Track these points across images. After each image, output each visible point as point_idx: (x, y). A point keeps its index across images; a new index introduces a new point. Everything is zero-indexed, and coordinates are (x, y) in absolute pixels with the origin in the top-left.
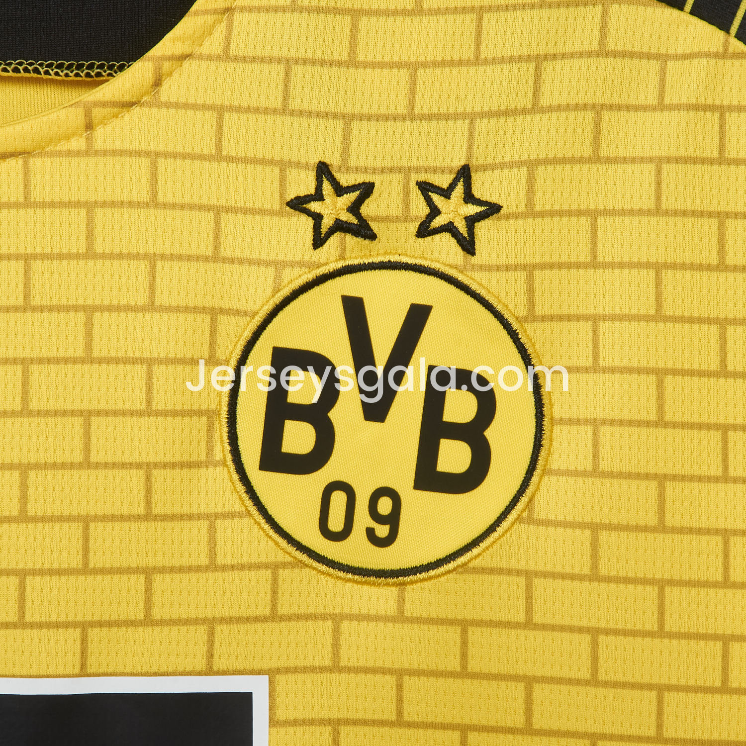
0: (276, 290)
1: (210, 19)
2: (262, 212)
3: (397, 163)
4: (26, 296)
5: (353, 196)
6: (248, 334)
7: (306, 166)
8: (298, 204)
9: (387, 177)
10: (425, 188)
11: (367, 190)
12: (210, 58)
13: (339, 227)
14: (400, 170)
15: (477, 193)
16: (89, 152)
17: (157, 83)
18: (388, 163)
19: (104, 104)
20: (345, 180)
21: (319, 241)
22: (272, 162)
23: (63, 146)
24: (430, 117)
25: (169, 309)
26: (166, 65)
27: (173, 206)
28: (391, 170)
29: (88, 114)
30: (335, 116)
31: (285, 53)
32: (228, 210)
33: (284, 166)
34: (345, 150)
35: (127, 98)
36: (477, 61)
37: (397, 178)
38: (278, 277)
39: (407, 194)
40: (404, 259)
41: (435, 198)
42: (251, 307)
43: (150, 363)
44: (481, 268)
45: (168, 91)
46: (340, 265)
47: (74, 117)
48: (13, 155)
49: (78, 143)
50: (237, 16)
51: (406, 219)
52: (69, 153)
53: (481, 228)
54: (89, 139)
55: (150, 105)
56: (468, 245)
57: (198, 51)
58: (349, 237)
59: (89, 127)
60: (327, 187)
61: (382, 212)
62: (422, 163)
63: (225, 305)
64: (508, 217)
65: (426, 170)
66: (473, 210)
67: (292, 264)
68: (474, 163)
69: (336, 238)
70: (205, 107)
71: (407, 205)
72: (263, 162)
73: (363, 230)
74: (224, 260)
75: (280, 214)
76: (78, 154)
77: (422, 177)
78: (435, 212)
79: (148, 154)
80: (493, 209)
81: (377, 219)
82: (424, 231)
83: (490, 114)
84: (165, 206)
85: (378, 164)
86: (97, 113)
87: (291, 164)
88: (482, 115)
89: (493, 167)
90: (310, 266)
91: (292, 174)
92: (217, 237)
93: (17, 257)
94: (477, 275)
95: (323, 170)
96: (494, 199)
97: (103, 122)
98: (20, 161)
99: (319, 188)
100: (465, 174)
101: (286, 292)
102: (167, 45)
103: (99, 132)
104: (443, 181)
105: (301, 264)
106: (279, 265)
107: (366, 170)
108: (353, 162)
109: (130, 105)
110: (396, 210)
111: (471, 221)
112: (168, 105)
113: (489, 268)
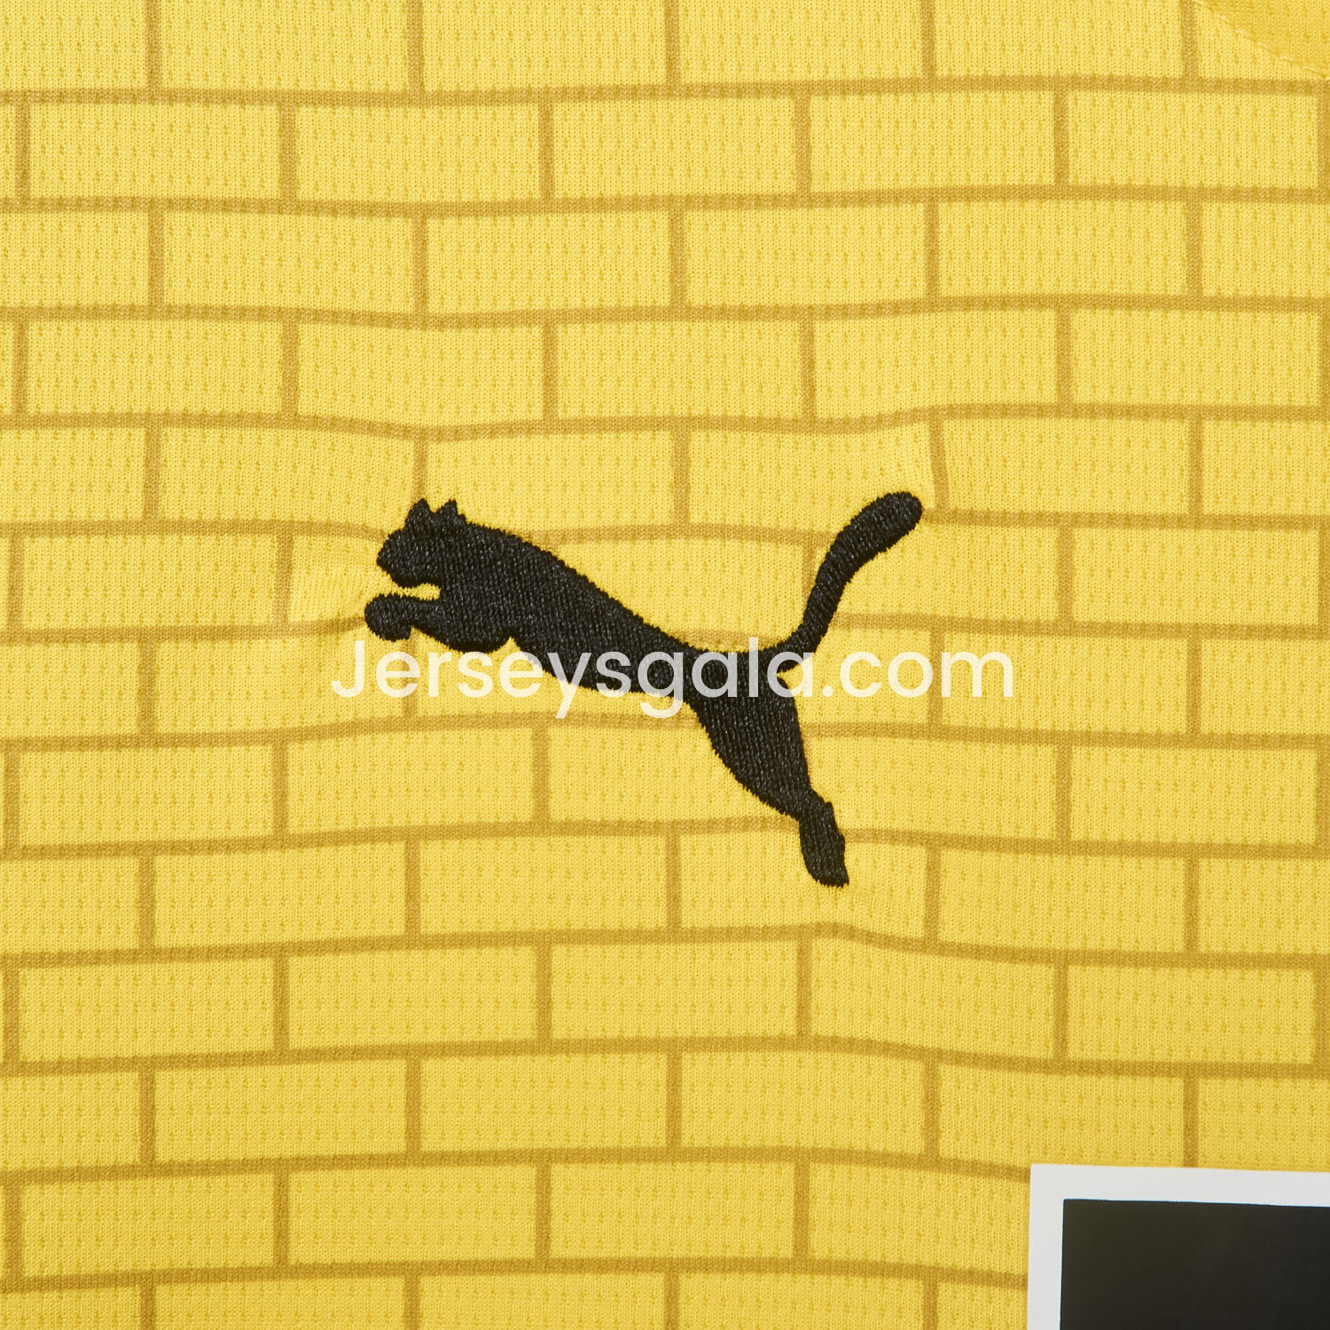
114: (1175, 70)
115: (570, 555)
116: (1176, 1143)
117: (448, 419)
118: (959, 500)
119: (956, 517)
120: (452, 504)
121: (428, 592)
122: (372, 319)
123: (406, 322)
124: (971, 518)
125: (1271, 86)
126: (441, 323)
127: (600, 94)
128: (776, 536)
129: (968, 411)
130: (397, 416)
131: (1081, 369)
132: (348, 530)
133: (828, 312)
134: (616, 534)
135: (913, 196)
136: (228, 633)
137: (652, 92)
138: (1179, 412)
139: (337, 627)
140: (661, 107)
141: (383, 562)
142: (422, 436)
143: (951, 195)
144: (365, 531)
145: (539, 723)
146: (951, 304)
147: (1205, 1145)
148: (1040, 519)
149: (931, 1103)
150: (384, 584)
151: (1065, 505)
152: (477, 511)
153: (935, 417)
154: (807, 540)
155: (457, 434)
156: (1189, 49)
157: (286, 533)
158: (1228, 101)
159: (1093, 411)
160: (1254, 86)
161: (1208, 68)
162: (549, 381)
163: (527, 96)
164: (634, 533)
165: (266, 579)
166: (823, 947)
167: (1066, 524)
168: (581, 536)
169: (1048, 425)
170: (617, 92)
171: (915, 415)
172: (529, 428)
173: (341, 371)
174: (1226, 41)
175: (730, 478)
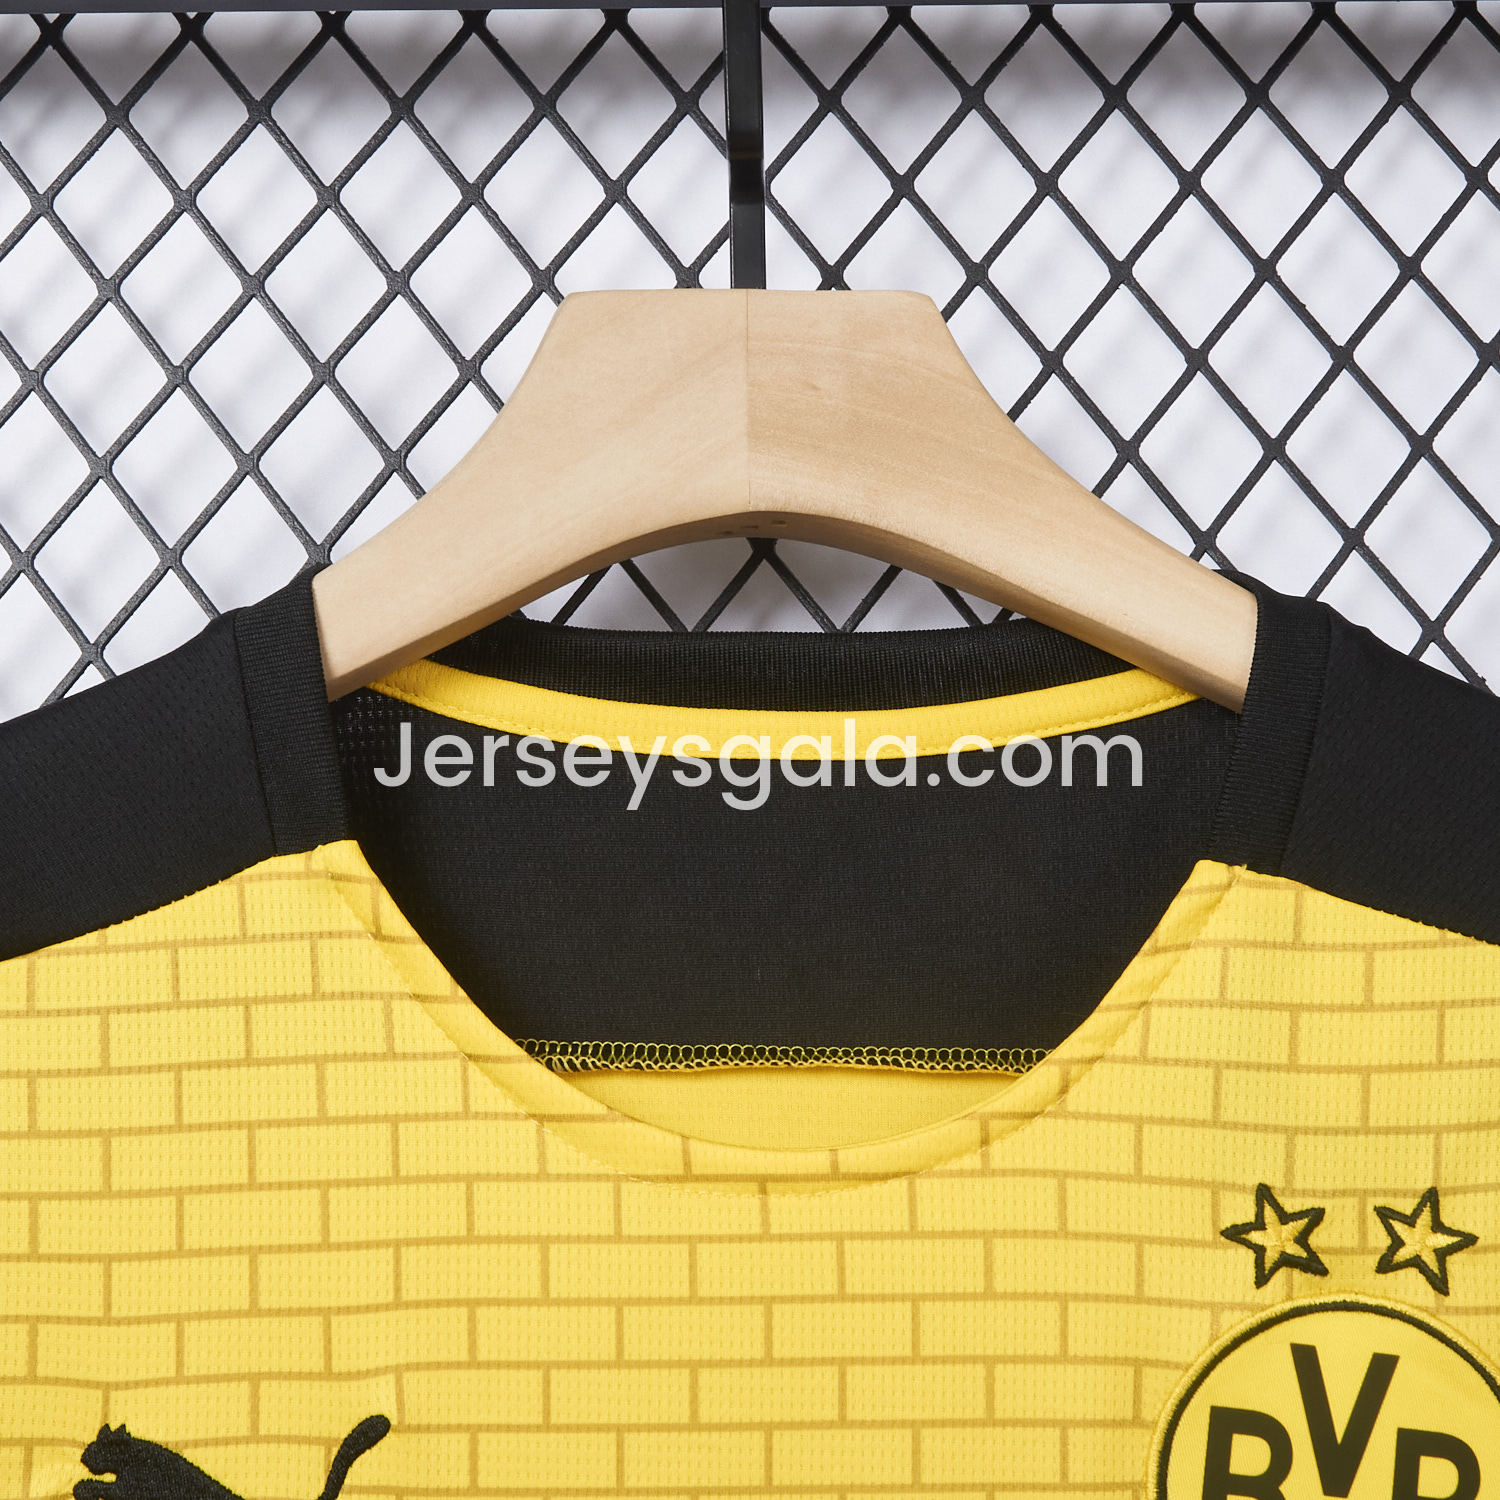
0: (1213, 1338)
1: (1124, 1015)
2: (1192, 1243)
3: (1349, 1185)
4: (915, 1345)
5: (1302, 1223)
6: (1179, 1391)
7: (1243, 1189)
8: (1236, 1234)
9: (1339, 1201)
10: (1385, 1214)
11: (1316, 1216)
12: (1125, 1060)
13: (1286, 1261)
14: (1353, 1193)
15: (1447, 1219)
16: (985, 1172)
17: (1064, 1090)
18: (1340, 1185)
19: (1003, 1116)
20: (1290, 1205)
21: (1262, 1279)
22: (1202, 1184)
23: (955, 1165)
24: (1388, 1131)
25: (1085, 1360)
26: (1074, 1070)
27: (1087, 1236)
28: (1344, 1193)
29: (984, 1128)
30: (1276, 1129)
31: (1213, 1055)
32: (1152, 1240)
33: (1216, 1188)
34: (1289, 1172)
35: (1029, 1109)
36: (1441, 1065)
37: (1352, 1203)
38: (1215, 1322)
39: (1363, 1221)
40: (1363, 1299)
41: (1398, 1226)
42: (1182, 1359)
43: (1064, 1425)
44: (1457, 1311)
45: (1075, 1100)
46: (1288, 1306)
47: (971, 1131)
48: (896, 1175)
49: (972, 1161)
50: (1155, 1011)
51: (1363, 1250)
52: (961, 1173)
53: (1455, 1262)
54: (985, 1157)
55: (1055, 1115)
56: (1440, 1284)
57: (1110, 1052)
58: (1297, 1273)
59: (985, 1141)
60: (1269, 1212)
61: (1335, 1243)
62: (1380, 1185)
63: (1151, 1355)
64: (1486, 1249)
65: (1385, 1193)
66: (1444, 1240)
67: (1233, 1307)
68: (1442, 1186)
69: (1282, 1273)
70: (1121, 1118)
71: (1363, 1234)
72: (1192, 1183)
73: (1313, 1265)
74: (1149, 1301)
75: (1214, 1245)
76: (972, 1173)
77: (1381, 1202)
78: (1397, 1243)
79: (1054, 1173)
80: (1468, 1241)
81: (1329, 1251)
82: (1386, 1265)
83: (1460, 1128)
84: (1076, 1236)
85: (1329, 1186)
86: (995, 1125)
87: (1224, 1186)
88: (1449, 1129)
89: (1464, 1190)
90: (1254, 1308)
91: (1227, 1198)
92: (1140, 1273)
93: (903, 1298)
94: (1453, 1320)
95: (1264, 1194)
96: (1468, 1229)
97: (1000, 1136)
98: (904, 1182)
99: (1260, 1215)
100: (1431, 1198)
101: (1225, 1340)
102: (1074, 1045)
103: (996, 1148)
104: (1407, 1206)
105: (1243, 1307)
106: (1216, 1308)
107: (1314, 1194)
108: (1299, 1184)
109: (1031, 1116)
110: (1351, 1240)
111: (1442, 1254)
112: (1076, 1116)
113: (1465, 1311)
114: (534, 1169)
115: (189, 1455)
117: (122, 1377)
118: (411, 1419)
119: (409, 1429)
120: (123, 1426)
121: (109, 1478)
122: (80, 1321)
123: (99, 1322)
124: (418, 1429)
125: (588, 1177)
126: (119, 1322)
127: (210, 1189)
128: (309, 1441)
129: (417, 1367)
130: (92, 1376)
131: (482, 1341)
132: (62, 1442)
133: (339, 1311)
134: (217, 1442)
135: (386, 1244)
137: (240, 1187)
138: (536, 1365)
139: (56, 1498)
140: (246, 1195)
141: (85, 1460)
142: (107, 1387)
143: (409, 1242)
144: (74, 1443)
146: (408, 1305)
148: (459, 1428)
150: (84, 1473)
151: (474, 1420)
152: (138, 1430)
153: (399, 1371)
154: (327, 1442)
155: (127, 1385)
156: (542, 1157)
157: (29, 1445)
158: (564, 1186)
159: (488, 1365)
160: (578, 1178)
161: (552, 1168)
162: (179, 1353)
163: (169, 1191)
164: (226, 1442)
165: (18, 1471)
167: (474, 1430)
168: (196, 1444)
169: (462, 1374)
170: (220, 1188)
171: (386, 1370)
172: (167, 1382)
173: (61, 1351)
174: (562, 1152)
175: (283, 1408)
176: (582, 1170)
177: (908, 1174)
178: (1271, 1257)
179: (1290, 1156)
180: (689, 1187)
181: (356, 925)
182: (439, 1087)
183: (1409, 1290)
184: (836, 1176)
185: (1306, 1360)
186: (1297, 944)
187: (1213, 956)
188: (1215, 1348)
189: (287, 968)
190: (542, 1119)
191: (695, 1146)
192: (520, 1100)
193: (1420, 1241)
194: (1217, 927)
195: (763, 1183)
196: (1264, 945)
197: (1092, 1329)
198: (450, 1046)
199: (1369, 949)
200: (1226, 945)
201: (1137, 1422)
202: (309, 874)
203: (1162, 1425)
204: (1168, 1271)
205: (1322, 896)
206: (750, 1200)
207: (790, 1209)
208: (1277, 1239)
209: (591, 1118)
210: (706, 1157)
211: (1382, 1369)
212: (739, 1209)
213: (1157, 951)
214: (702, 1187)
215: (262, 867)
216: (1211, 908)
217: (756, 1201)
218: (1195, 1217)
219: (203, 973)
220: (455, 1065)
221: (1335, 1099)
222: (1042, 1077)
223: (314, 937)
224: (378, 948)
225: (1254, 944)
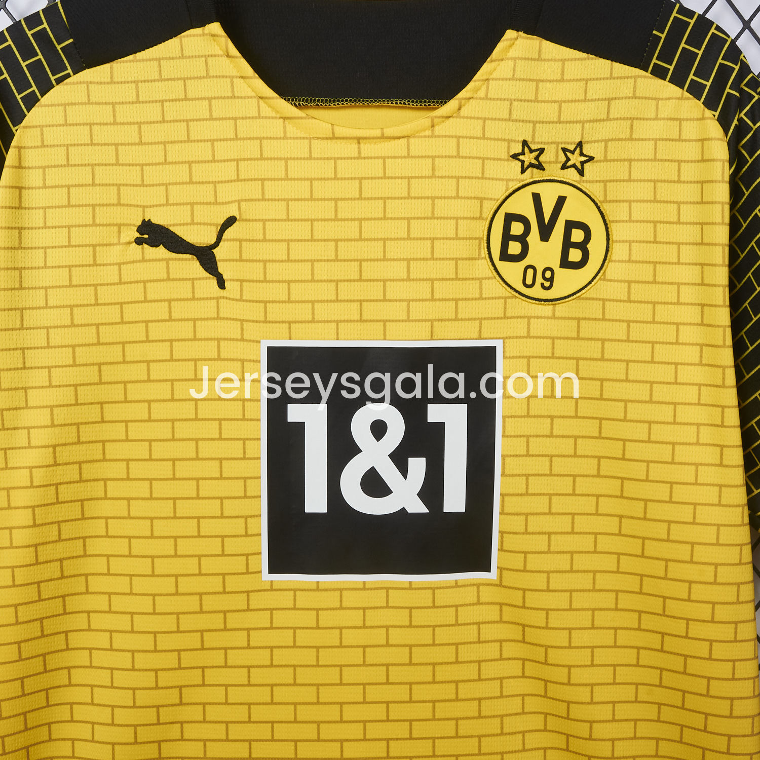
0: (506, 190)
1: (480, 83)
2: (501, 160)
3: (553, 140)
4: (409, 193)
5: (536, 153)
6: (495, 208)
7: (518, 142)
8: (515, 157)
9: (550, 146)
10: (565, 150)
11: (542, 151)
12: (480, 99)
13: (531, 165)
14: (555, 143)
15: (585, 152)
16: (433, 136)
17: (460, 109)
18: (550, 140)
19: (439, 117)
20: (533, 147)
21: (523, 171)
22: (505, 140)
23: (423, 134)
24: (567, 122)
25: (465, 198)
26: (463, 102)
27: (466, 157)
28: (551, 143)
29: (433, 121)
30: (530, 122)
31: (510, 97)
32: (488, 159)
33: (509, 141)
34: (534, 135)
35: (448, 115)
36: (585, 100)
37: (554, 146)
38: (507, 185)
39: (557, 152)
40: (556, 178)
41: (568, 154)
42: (496, 197)
43: (457, 219)
44: (587, 182)
45: (464, 112)
46: (531, 180)
47: (428, 122)
48: (403, 137)
49: (428, 133)
50: (491, 82)
51: (557, 162)
52: (425, 137)
53: (586, 166)
54: (433, 131)
55: (457, 117)
56: (581, 173)
57: (475, 96)
58: (535, 169)
59: (433, 126)
60: (526, 149)
61: (548, 160)
62: (563, 140)
63: (486, 196)
64: (597, 162)
65: (565, 143)
66: (583, 159)
67: (513, 180)
68: (584, 140)
69: (530, 170)
70: (478, 118)
71: (557, 156)
72: (501, 140)
73: (540, 167)
74: (486, 179)
75: (508, 160)
76: (429, 137)
77: (563, 146)
78: (568, 159)
79: (456, 137)
80: (591, 159)
81: (545, 162)
82: (564, 167)
83: (591, 121)
84: (462, 157)
85: (546, 141)
86: (436, 120)
87: (512, 141)
88: (587, 121)
89: (591, 142)
90: (520, 181)
91: (512, 144)
92: (483, 169)
93: (405, 178)
94: (585, 184)
95: (525, 143)
96: (591, 155)
97: (438, 124)
98: (406, 139)
99: (523, 150)
100: (580, 144)
101: (510, 191)
102: (463, 94)
103: (437, 128)
104: (572, 148)
105: (516, 180)
106: (508, 181)
107: (541, 143)
108: (536, 140)
109: (449, 117)
110: (553, 159)
111: (583, 163)
112: (464, 117)
113: (589, 182)
114: (282, 136)
115: (172, 229)
116: (287, 335)
117: (148, 204)
118: (243, 217)
119: (243, 220)
120: (150, 220)
121: (146, 236)
122: (134, 185)
123: (140, 186)
124: (246, 220)
125: (300, 138)
126: (147, 186)
127: (175, 142)
128: (210, 224)
129: (245, 200)
130: (139, 203)
131: (266, 192)
132: (131, 225)
133: (219, 182)
134: (180, 225)
135: (234, 160)
136: (110, 245)
137: (185, 142)
138: (284, 200)
139: (129, 243)
140: (187, 144)
141: (138, 231)
142: (144, 207)
143: (241, 160)
144: (134, 225)
145: (167, 260)
146: (241, 180)
147: (293, 336)
148: (259, 220)
149: (242, 329)
150: (138, 235)
151: (264, 218)
152: (154, 221)
153: (239, 202)
154: (217, 225)
155: (150, 206)
156: (285, 132)
157: (119, 226)
158: (292, 141)
159: (268, 200)
160: (297, 138)
161: (288, 135)
162: (167, 196)
163: (161, 143)
164: (184, 224)
165: (116, 235)
166: (221, 301)
167: (264, 221)
168: (174, 225)
169: (260, 203)
170: (178, 142)
171: (235, 201)
172: (163, 205)
173: (128, 195)
174: (292, 130)
175: (202, 214)
176: (299, 135)
177: (408, 137)
178: (526, 164)
179: (534, 131)
180: (334, 141)
181: (221, 53)
182: (250, 107)
183: (571, 175)
184: (383, 137)
185: (536, 198)
186: (539, 59)
187: (511, 63)
188: (507, 194)
189: (198, 67)
190: (284, 118)
191: (336, 128)
192: (277, 112)
193: (576, 159)
194: (512, 53)
195: (359, 140)
196: (528, 59)
197: (467, 187)
198: (253, 94)
199: (563, 61)
200: (515, 59)
201: (481, 218)
202: (204, 35)
203: (489, 219)
204: (492, 169)
205: (548, 42)
206: (355, 146)
207: (368, 149)
208: (529, 158)
209: (301, 118)
210: (340, 131)
211: (561, 201)
212: (351, 149)
213: (492, 61)
214: (339, 141)
215: (188, 32)
216: (511, 46)
217: (356, 146)
218: (502, 151)
219: (169, 69)
220: (255, 100)
221: (550, 112)
222: (452, 104)
223: (206, 57)
224: (228, 60)
225: (525, 59)
